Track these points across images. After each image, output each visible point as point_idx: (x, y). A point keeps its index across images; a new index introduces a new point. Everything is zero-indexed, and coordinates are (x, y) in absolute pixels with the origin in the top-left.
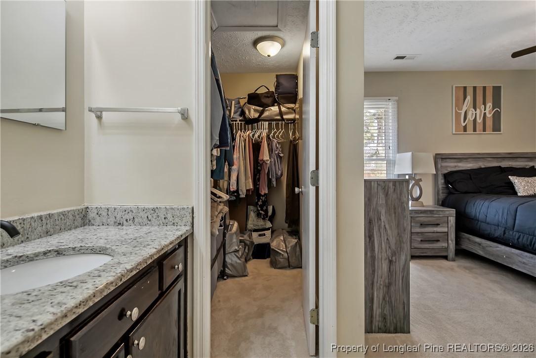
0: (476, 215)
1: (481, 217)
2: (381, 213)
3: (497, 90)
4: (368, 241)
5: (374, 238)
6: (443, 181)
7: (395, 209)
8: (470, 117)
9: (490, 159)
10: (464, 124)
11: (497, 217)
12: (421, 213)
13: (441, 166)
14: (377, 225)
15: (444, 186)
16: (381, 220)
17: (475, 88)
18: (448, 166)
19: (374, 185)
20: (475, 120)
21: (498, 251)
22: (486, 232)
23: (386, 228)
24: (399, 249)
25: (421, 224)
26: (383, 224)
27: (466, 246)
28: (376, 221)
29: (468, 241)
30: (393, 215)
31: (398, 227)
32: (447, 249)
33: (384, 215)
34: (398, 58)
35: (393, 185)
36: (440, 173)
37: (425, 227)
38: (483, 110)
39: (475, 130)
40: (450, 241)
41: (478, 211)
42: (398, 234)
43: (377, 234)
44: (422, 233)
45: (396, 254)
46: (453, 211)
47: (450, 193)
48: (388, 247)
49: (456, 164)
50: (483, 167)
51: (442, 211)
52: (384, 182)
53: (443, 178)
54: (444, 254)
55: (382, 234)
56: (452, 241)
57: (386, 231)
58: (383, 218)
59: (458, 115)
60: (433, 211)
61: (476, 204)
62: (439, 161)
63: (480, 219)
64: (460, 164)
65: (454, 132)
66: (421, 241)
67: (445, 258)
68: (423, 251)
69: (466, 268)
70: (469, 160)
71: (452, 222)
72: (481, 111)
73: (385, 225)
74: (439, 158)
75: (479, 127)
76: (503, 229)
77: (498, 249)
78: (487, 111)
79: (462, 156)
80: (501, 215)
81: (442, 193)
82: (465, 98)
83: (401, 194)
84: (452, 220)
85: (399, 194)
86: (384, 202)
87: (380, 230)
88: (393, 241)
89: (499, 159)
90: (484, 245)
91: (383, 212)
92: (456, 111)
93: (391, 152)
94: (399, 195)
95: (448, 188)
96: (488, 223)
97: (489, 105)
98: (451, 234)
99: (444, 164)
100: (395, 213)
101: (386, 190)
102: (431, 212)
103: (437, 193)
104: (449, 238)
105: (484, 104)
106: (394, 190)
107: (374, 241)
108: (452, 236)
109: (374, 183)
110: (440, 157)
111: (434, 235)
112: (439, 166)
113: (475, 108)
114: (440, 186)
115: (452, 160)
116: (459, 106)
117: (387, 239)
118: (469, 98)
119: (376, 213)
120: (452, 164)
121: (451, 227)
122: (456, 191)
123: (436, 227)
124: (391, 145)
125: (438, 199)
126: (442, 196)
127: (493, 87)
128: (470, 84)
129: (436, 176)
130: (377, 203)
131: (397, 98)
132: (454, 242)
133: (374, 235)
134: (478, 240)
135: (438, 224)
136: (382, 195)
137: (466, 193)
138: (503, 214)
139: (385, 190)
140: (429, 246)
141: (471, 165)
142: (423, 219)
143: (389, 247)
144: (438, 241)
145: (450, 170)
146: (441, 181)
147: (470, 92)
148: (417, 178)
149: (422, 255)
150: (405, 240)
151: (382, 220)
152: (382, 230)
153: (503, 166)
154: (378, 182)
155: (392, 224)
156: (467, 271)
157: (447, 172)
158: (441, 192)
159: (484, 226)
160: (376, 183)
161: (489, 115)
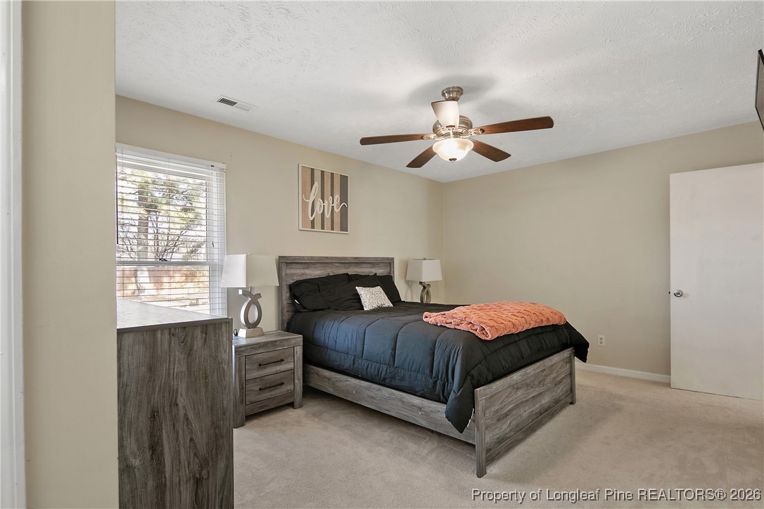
0: (325, 341)
1: (330, 343)
2: (177, 391)
3: (344, 179)
4: (149, 457)
5: (162, 446)
6: (288, 295)
7: (206, 377)
8: (318, 210)
9: (337, 264)
10: (311, 219)
11: (346, 342)
12: (259, 347)
13: (286, 274)
14: (168, 418)
15: (290, 302)
16: (177, 405)
17: (323, 172)
18: (294, 274)
19: (163, 338)
20: (323, 214)
21: (347, 385)
22: (336, 363)
23: (187, 419)
24: (214, 450)
25: (260, 365)
26: (182, 413)
27: (315, 383)
28: (167, 409)
29: (317, 376)
30: (203, 390)
31: (212, 410)
32: (292, 393)
33: (184, 393)
34: (223, 101)
35: (202, 332)
36: (284, 283)
37: (265, 368)
38: (331, 202)
39: (323, 228)
40: (296, 381)
41: (328, 335)
42: (213, 423)
43: (168, 437)
44: (261, 378)
45: (208, 462)
46: (299, 338)
47: (296, 312)
48: (192, 455)
49: (302, 271)
50: (331, 274)
51: (286, 340)
52: (185, 328)
53: (288, 290)
54: (290, 400)
55: (181, 432)
56: (299, 380)
57: (188, 425)
58: (181, 401)
59: (305, 204)
60: (276, 341)
61: (325, 325)
62: (284, 267)
63: (329, 346)
64: (307, 271)
65: (301, 228)
66: (260, 389)
67: (291, 405)
68: (262, 405)
69: (315, 415)
70: (317, 265)
71: (298, 353)
72: (329, 205)
73: (186, 415)
74: (284, 263)
75: (328, 224)
76: (353, 357)
77: (348, 383)
78: (335, 205)
79: (308, 259)
80: (350, 340)
81: (288, 312)
82: (312, 184)
83: (217, 347)
84: (299, 351)
85: (213, 347)
86: (184, 369)
87: (176, 427)
88: (202, 440)
89: (346, 265)
90: (333, 380)
91: (182, 388)
92: (303, 199)
93: (216, 251)
94: (213, 350)
95: (294, 303)
96: (337, 351)
97: (337, 197)
98: (298, 371)
99: (290, 271)
100: (206, 386)
101: (189, 344)
102: (273, 343)
103: (281, 312)
104: (296, 377)
105: (332, 195)
106: (205, 341)
107: (162, 453)
108: (299, 372)
109: (162, 333)
110: (285, 261)
111: (277, 376)
112: (284, 274)
113: (323, 198)
114: (285, 303)
115: (299, 266)
116: (306, 193)
117: (191, 440)
118: (317, 184)
119: (167, 394)
120: (299, 271)
121: (297, 361)
122: (305, 308)
123: (280, 365)
124: (216, 240)
125: (283, 320)
126: (287, 316)
127: (341, 175)
128: (319, 167)
129: (279, 289)
130: (169, 374)
131: (224, 166)
132: (302, 381)
133: (162, 441)
134: (327, 373)
135: (282, 360)
136: (178, 354)
137: (315, 310)
138: (352, 339)
139: (186, 345)
140: (271, 395)
141: (320, 272)
142: (263, 355)
143: (195, 454)
144: (282, 384)
145: (296, 278)
146: (286, 294)
147: (318, 175)
148: (255, 293)
149: (262, 410)
150: (225, 431)
151: (180, 406)
152: (180, 427)
153: (350, 274)
154: (170, 329)
155: (201, 408)
156: (316, 420)
157: (292, 282)
158: (285, 311)
159: (334, 355)
160: (166, 332)
161: (337, 210)
